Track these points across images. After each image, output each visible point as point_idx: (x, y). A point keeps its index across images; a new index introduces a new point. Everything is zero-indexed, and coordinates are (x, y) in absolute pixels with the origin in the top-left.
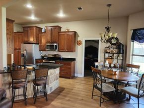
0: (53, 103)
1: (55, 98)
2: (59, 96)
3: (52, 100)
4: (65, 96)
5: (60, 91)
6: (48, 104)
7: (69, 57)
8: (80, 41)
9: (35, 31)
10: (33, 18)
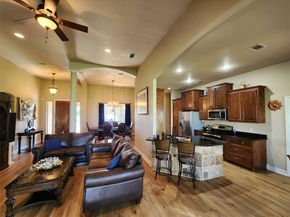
0: (201, 195)
1: (209, 190)
2: (216, 191)
3: (202, 191)
4: (227, 195)
5: (221, 183)
6: (194, 194)
7: (251, 131)
8: (276, 102)
9: (193, 96)
10: (189, 81)
